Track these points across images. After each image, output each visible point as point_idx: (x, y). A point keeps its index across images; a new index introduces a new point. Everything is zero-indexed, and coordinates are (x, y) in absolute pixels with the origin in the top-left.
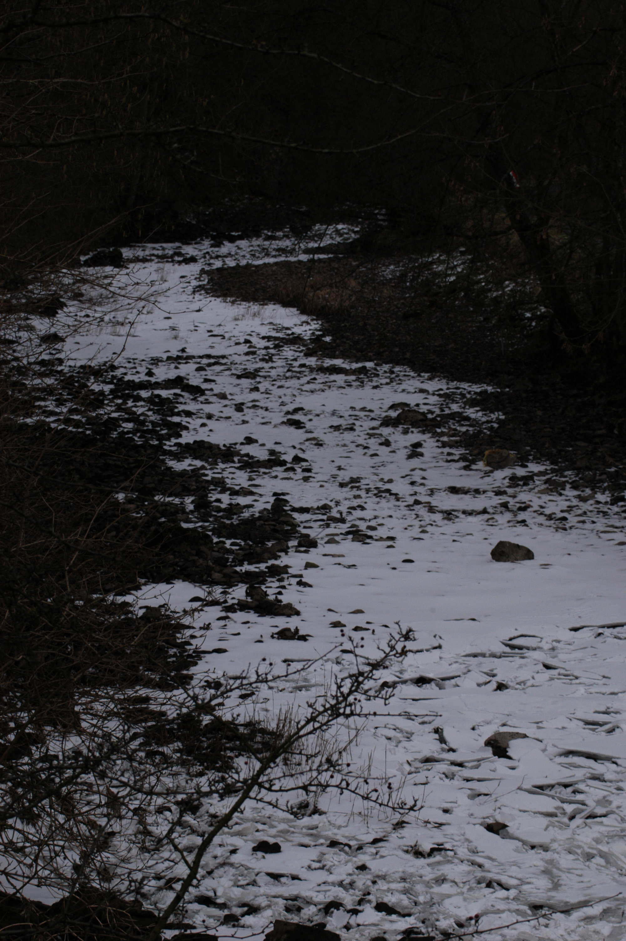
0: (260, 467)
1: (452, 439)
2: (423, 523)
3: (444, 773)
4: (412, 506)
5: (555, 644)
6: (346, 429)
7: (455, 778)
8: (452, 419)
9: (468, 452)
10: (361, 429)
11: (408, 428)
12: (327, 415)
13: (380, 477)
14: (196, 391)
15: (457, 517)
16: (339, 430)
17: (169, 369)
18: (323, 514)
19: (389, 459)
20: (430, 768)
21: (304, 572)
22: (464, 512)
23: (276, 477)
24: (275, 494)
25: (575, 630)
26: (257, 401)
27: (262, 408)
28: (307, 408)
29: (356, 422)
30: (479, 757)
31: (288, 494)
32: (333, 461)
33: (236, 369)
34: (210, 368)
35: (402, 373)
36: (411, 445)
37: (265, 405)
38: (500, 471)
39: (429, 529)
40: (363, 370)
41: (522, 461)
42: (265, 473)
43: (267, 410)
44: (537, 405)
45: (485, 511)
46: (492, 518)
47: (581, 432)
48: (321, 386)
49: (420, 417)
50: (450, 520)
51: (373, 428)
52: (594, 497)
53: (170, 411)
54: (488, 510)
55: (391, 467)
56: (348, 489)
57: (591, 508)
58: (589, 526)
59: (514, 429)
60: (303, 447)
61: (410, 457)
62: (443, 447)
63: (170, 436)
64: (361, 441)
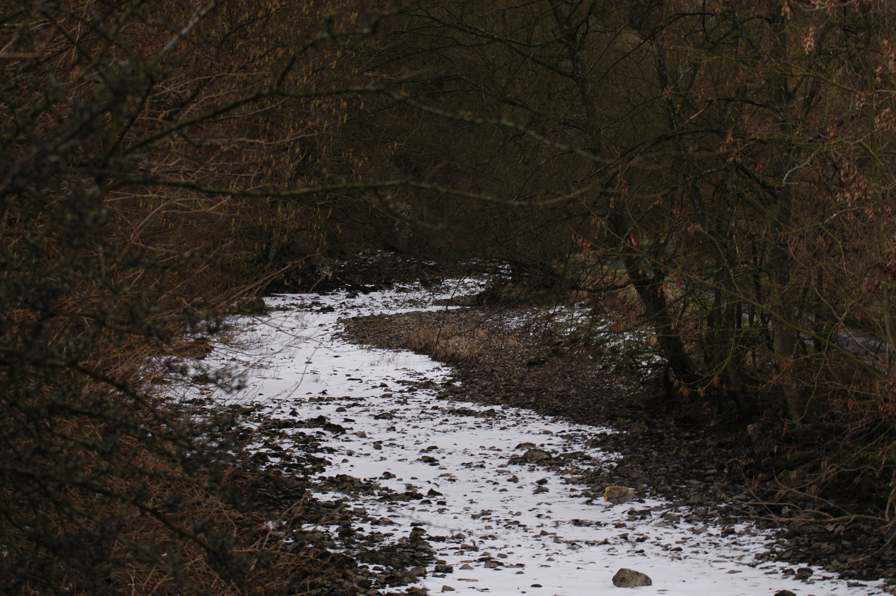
0: (398, 500)
1: (574, 476)
2: (549, 552)
4: (539, 536)
6: (477, 466)
8: (574, 458)
9: (589, 488)
10: (492, 466)
11: (534, 466)
12: (459, 453)
13: (509, 510)
14: (338, 430)
15: (581, 547)
16: (470, 467)
17: (312, 409)
18: (458, 543)
19: (517, 494)
21: (441, 595)
22: (587, 543)
23: (413, 509)
24: (414, 524)
26: (394, 440)
27: (398, 446)
28: (440, 447)
29: (485, 460)
31: (425, 524)
32: (465, 496)
33: (373, 410)
34: (350, 409)
35: (528, 416)
36: (537, 482)
37: (402, 444)
38: (619, 506)
39: (554, 557)
40: (491, 413)
41: (640, 497)
42: (403, 505)
43: (403, 448)
44: (653, 446)
45: (606, 542)
46: (613, 548)
47: (694, 471)
48: (453, 427)
49: (546, 456)
50: (574, 549)
51: (502, 466)
52: (706, 530)
53: (315, 447)
54: (609, 541)
55: (517, 501)
56: (479, 520)
57: (703, 540)
58: (701, 556)
59: (632, 468)
60: (438, 482)
61: (537, 492)
62: (567, 483)
63: (313, 472)
64: (490, 477)
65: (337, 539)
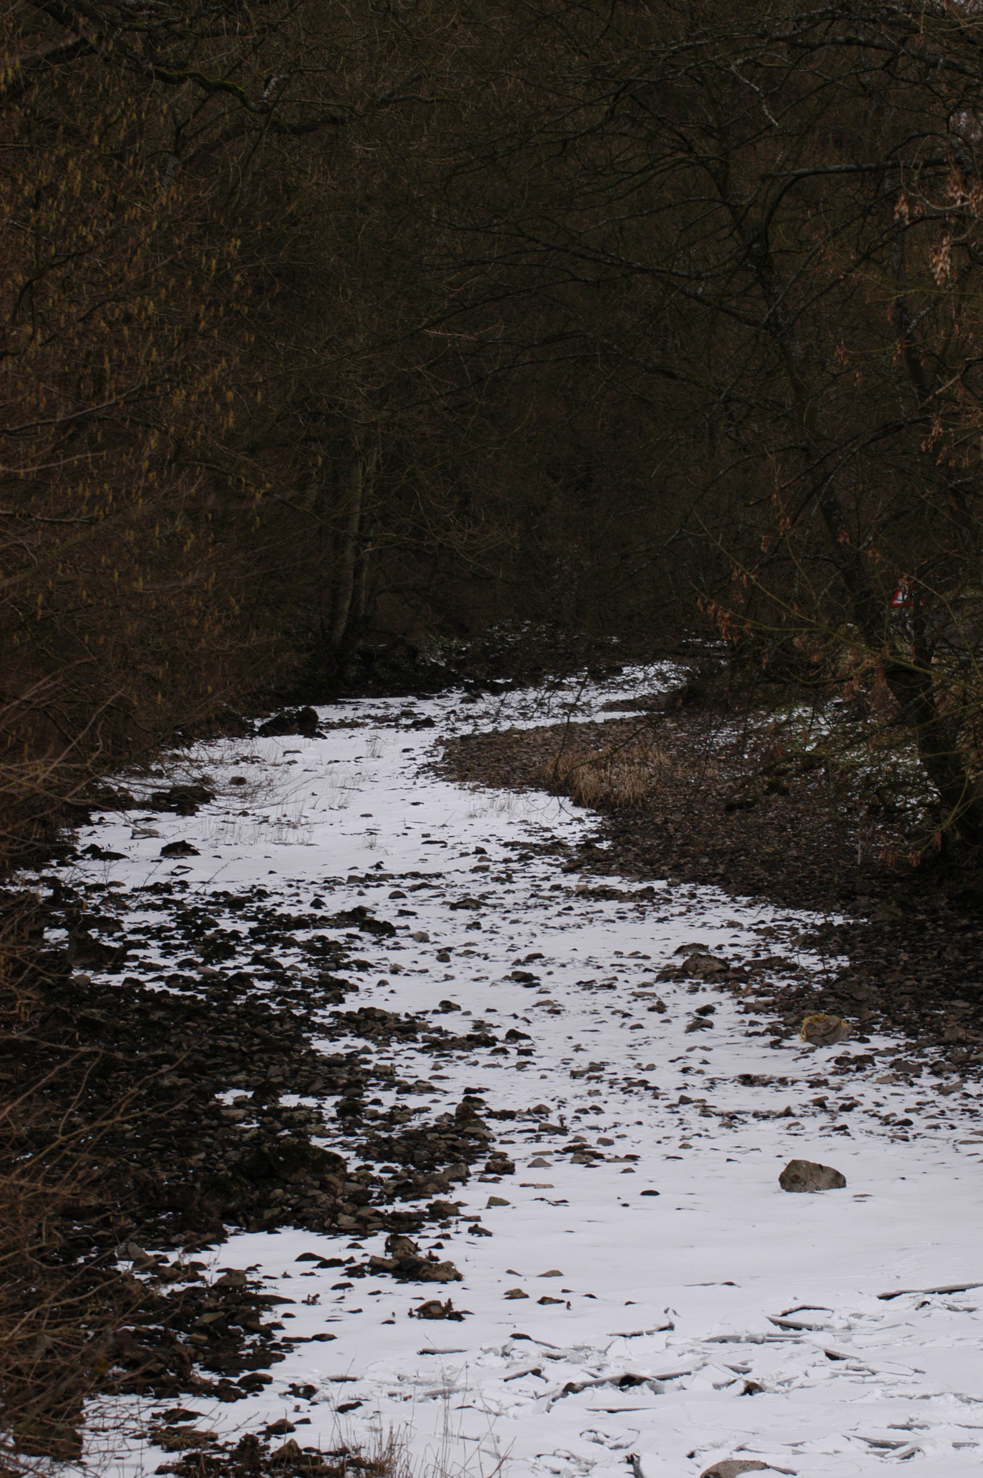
0: (453, 1048)
1: (761, 999)
2: (687, 1133)
4: (676, 1106)
5: (853, 1320)
6: (603, 986)
8: (767, 968)
9: (781, 1019)
10: (627, 986)
11: (699, 984)
12: (577, 964)
13: (636, 1062)
14: (385, 929)
15: (745, 1122)
16: (591, 988)
17: (349, 896)
18: (535, 1121)
19: (659, 1033)
21: (485, 1214)
22: (756, 1115)
23: (475, 1064)
24: (468, 1091)
25: (888, 1297)
26: (474, 944)
27: (479, 955)
28: (547, 954)
29: (619, 975)
31: (487, 1090)
32: (570, 1038)
33: (452, 895)
34: (414, 894)
35: (709, 897)
36: (697, 1011)
37: (485, 951)
38: (825, 1049)
39: (694, 1142)
40: (649, 894)
41: (862, 1032)
42: (460, 1058)
43: (486, 958)
44: (905, 943)
45: (788, 1113)
46: (797, 1124)
47: (964, 985)
48: (578, 920)
49: (719, 966)
50: (731, 1127)
51: (644, 985)
52: (961, 1088)
53: (336, 961)
54: (794, 1111)
55: (657, 1045)
56: (582, 1081)
57: (953, 1105)
58: (944, 1133)
59: (860, 983)
60: (529, 1016)
61: (691, 1029)
62: (746, 1012)
63: (326, 1001)
64: (622, 1006)
65: (333, 1120)
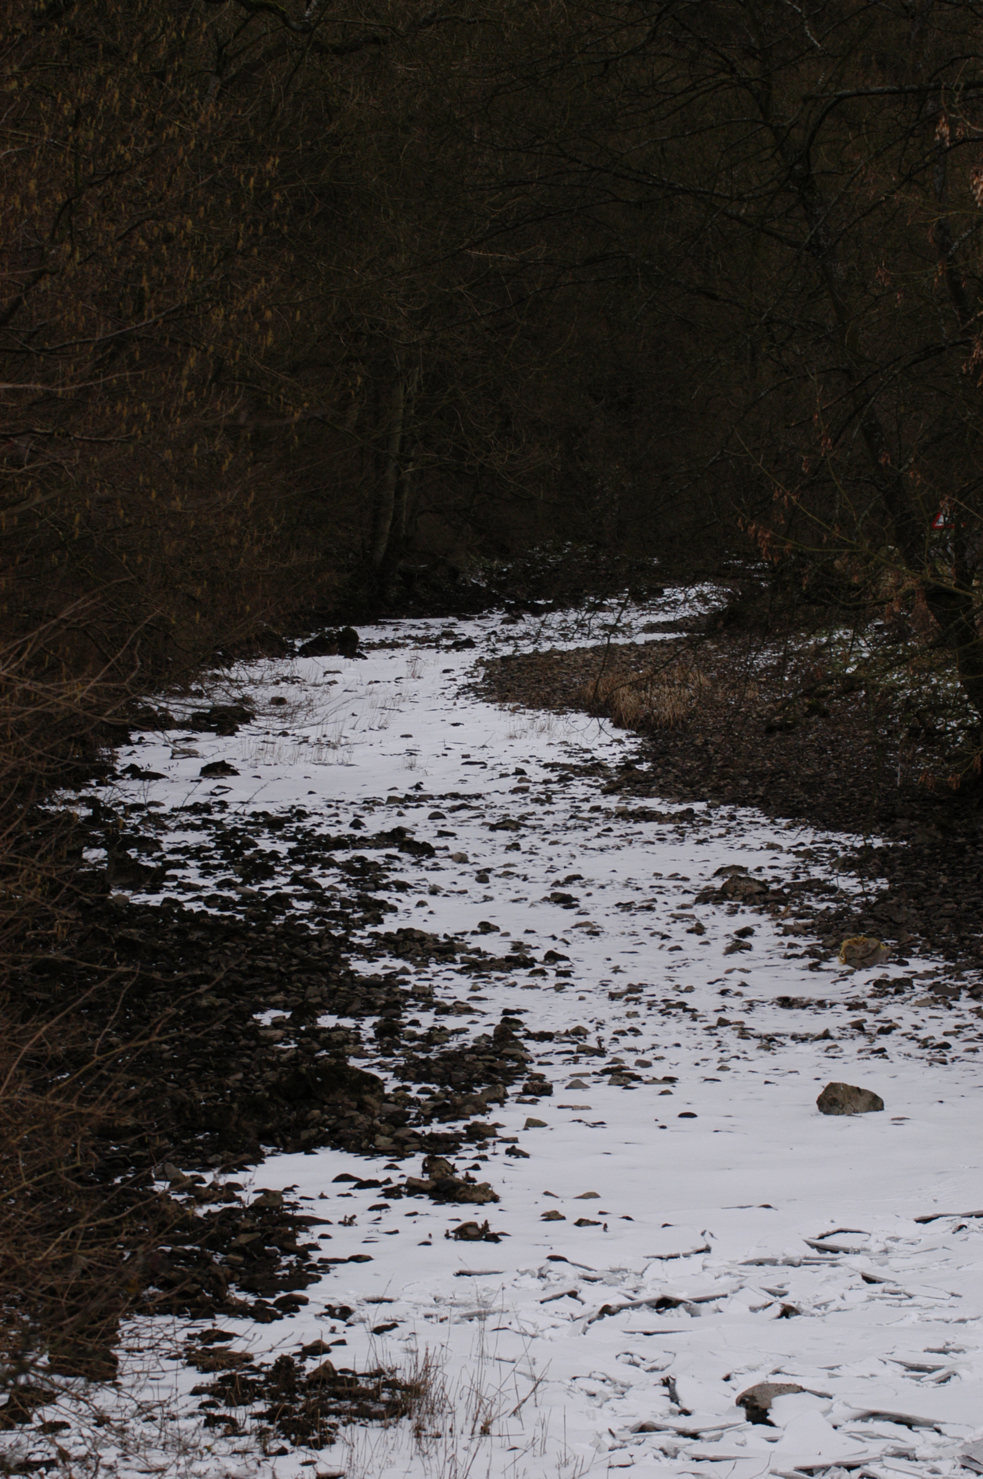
0: (492, 970)
1: (800, 921)
2: (725, 1055)
3: (662, 1450)
4: (714, 1028)
5: (890, 1244)
6: (642, 908)
7: (679, 1456)
8: (806, 891)
9: (820, 942)
10: (666, 907)
11: (738, 906)
12: (617, 886)
13: (674, 984)
14: (424, 850)
15: (783, 1045)
16: (630, 909)
17: (388, 816)
18: (573, 1043)
19: (697, 955)
20: (641, 1440)
21: (522, 1136)
22: (794, 1037)
23: (514, 985)
24: (506, 1012)
25: (925, 1221)
26: (513, 865)
27: (518, 876)
28: (586, 876)
29: (658, 897)
30: (724, 1424)
31: (526, 1011)
32: (609, 959)
33: (491, 816)
34: (453, 815)
35: (749, 819)
36: (736, 933)
37: (524, 872)
38: (863, 971)
39: (732, 1064)
40: (688, 815)
41: (901, 955)
42: (498, 979)
43: (525, 879)
44: (945, 866)
45: (826, 1036)
46: (836, 1046)
48: (618, 841)
49: (758, 888)
50: (769, 1049)
51: (683, 907)
53: (375, 882)
54: (832, 1034)
55: (696, 967)
56: (621, 1003)
58: (981, 1056)
59: (899, 906)
60: (568, 938)
61: (730, 951)
62: (785, 934)
63: (364, 922)
64: (661, 927)
65: (371, 1041)
